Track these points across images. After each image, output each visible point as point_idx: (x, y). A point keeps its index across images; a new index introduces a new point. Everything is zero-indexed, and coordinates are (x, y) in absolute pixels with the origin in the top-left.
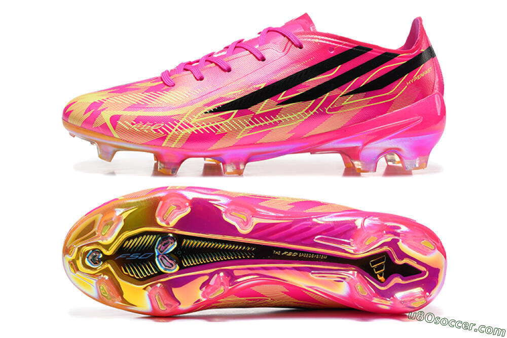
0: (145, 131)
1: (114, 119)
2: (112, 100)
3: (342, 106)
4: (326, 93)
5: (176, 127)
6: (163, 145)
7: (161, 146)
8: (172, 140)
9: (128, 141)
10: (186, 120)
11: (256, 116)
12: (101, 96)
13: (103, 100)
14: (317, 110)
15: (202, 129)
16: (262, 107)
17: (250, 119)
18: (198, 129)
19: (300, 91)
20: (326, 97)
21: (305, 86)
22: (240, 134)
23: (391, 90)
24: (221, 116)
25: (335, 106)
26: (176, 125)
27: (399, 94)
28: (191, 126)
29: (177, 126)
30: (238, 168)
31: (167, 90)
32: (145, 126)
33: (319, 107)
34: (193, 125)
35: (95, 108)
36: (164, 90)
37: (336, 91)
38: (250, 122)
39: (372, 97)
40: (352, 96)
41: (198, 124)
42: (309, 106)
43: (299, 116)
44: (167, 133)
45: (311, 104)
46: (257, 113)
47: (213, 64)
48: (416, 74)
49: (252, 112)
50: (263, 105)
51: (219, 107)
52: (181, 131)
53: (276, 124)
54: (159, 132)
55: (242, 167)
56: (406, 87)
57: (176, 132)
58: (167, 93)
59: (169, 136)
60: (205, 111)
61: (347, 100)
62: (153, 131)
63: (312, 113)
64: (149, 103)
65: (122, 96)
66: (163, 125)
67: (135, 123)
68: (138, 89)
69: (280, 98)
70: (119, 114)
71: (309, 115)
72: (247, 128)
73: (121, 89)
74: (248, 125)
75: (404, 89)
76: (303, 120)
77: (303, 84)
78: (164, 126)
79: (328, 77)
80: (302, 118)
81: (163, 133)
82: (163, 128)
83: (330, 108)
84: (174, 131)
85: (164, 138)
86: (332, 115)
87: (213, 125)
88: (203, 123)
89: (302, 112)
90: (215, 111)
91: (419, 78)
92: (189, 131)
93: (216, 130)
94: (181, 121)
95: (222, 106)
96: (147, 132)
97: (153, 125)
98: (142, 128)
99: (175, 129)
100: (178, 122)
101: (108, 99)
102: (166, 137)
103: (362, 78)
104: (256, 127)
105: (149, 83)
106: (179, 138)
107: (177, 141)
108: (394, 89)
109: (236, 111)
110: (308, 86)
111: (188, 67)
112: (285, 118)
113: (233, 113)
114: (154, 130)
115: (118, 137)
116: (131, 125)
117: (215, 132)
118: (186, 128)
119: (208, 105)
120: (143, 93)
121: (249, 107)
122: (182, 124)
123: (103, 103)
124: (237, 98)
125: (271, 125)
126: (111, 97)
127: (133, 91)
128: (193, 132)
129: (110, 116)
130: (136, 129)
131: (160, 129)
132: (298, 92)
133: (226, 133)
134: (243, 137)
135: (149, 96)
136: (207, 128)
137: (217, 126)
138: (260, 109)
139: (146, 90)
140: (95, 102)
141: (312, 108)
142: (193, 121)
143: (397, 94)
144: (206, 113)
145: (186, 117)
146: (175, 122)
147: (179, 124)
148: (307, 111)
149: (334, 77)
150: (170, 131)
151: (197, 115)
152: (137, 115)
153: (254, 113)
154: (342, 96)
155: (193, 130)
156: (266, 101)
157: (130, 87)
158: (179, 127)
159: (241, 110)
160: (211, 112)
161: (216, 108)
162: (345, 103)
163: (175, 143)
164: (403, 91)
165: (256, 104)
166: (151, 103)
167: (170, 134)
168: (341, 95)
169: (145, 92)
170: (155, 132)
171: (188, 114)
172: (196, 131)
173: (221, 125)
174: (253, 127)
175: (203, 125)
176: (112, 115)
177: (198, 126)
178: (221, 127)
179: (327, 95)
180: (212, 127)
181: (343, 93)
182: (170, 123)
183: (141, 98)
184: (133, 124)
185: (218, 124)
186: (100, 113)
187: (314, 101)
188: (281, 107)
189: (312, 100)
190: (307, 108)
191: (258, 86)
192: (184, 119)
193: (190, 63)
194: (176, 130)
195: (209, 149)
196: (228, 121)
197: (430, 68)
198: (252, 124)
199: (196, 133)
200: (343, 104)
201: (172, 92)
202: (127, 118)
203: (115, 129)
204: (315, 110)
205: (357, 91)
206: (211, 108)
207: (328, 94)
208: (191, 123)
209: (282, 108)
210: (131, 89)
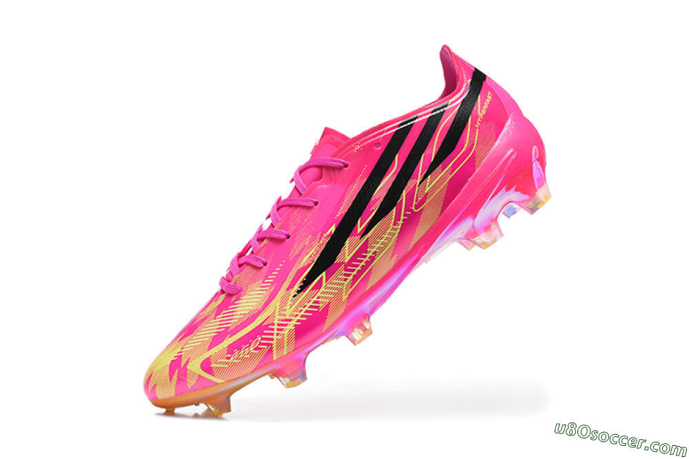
0: (246, 356)
1: (206, 366)
2: (188, 347)
3: (427, 194)
4: (402, 193)
5: (275, 332)
6: (275, 359)
7: (272, 361)
8: (280, 347)
9: (236, 379)
10: (279, 317)
11: (346, 265)
12: (173, 350)
13: (179, 353)
14: (404, 216)
15: (302, 316)
16: (347, 251)
17: (344, 272)
18: (298, 318)
19: (374, 208)
20: (404, 197)
21: (376, 200)
22: (344, 294)
23: (464, 144)
24: (312, 289)
25: (420, 199)
26: (273, 329)
27: (475, 143)
28: (290, 320)
29: (275, 330)
30: (365, 330)
31: (238, 299)
32: (242, 352)
33: (405, 211)
34: (291, 318)
35: (177, 367)
36: (235, 301)
37: (410, 184)
38: (346, 275)
39: (451, 164)
40: (429, 177)
41: (296, 313)
42: (394, 217)
43: (390, 234)
44: (270, 344)
45: (394, 214)
46: (346, 261)
47: (265, 240)
48: (479, 110)
49: (340, 264)
50: (347, 248)
51: (303, 282)
52: (282, 332)
53: (372, 258)
54: (261, 349)
55: (367, 326)
56: (477, 130)
57: (279, 337)
58: (241, 301)
59: (274, 346)
60: (293, 295)
61: (428, 184)
62: (255, 351)
63: (401, 222)
64: (230, 325)
65: (195, 335)
66: (260, 338)
67: (229, 356)
68: (206, 318)
69: (359, 230)
70: (207, 357)
71: (399, 227)
72: (346, 283)
73: (190, 329)
74: (346, 280)
75: (477, 133)
76: (396, 235)
77: (373, 199)
78: (262, 339)
79: (393, 174)
80: (394, 234)
81: (266, 347)
82: (262, 341)
83: (416, 205)
84: (275, 337)
85: (271, 350)
86: (422, 210)
87: (310, 304)
88: (300, 309)
89: (391, 228)
90: (303, 288)
91: (484, 112)
92: (291, 326)
93: (318, 307)
94: (276, 322)
95: (307, 277)
96: (249, 356)
97: (250, 345)
98: (241, 356)
99: (275, 335)
100: (273, 324)
101: (182, 348)
102: (272, 348)
103: (427, 152)
104: (355, 276)
105: (213, 303)
106: (286, 341)
107: (285, 345)
108: (467, 141)
109: (324, 274)
110: (379, 198)
111: (243, 260)
112: (378, 245)
113: (322, 278)
114: (254, 349)
115: (223, 381)
116: (228, 360)
117: (317, 310)
118: (286, 325)
119: (291, 286)
120: (215, 319)
121: (335, 260)
122: (279, 325)
123: (181, 356)
124: (316, 260)
125: (368, 263)
126: (185, 344)
127: (203, 324)
128: (295, 325)
129: (199, 366)
130: (235, 361)
131: (260, 344)
132: (373, 211)
133: (329, 303)
134: (349, 295)
135: (223, 317)
136: (307, 311)
137: (315, 302)
138: (347, 254)
139: (215, 312)
140: (172, 361)
141: (398, 218)
142: (288, 313)
143: (473, 144)
144: (294, 296)
145: (277, 314)
146: (270, 327)
147: (276, 327)
148: (395, 224)
149: (399, 170)
150: (272, 339)
151: (288, 305)
152: (227, 345)
153: (343, 263)
154: (420, 183)
155: (294, 322)
156: (347, 242)
157: (197, 321)
158: (278, 330)
159: (328, 270)
160: (299, 292)
161: (302, 284)
162: (428, 189)
163: (286, 348)
164: (477, 137)
165: (339, 252)
166: (231, 323)
167: (274, 342)
168: (418, 184)
169: (216, 315)
170: (257, 352)
171: (278, 310)
172: (298, 321)
173: (318, 298)
174: (351, 277)
175: (301, 311)
176: (201, 362)
177: (297, 315)
178: (320, 300)
179: (404, 193)
180: (311, 307)
181: (418, 181)
182: (265, 332)
183: (216, 325)
184: (228, 358)
185: (315, 299)
186: (186, 368)
187: (395, 208)
188: (366, 238)
189: (393, 208)
190: (393, 221)
191: (328, 233)
192: (277, 317)
193: (241, 255)
194: (278, 334)
195: (323, 331)
196: (322, 289)
197: (489, 93)
198: (349, 275)
199: (299, 323)
200: (426, 191)
201: (244, 297)
202: (218, 355)
203: (214, 376)
204: (402, 217)
205: (431, 169)
206: (297, 287)
207: (404, 191)
208: (287, 317)
209: (368, 238)
210: (198, 323)
